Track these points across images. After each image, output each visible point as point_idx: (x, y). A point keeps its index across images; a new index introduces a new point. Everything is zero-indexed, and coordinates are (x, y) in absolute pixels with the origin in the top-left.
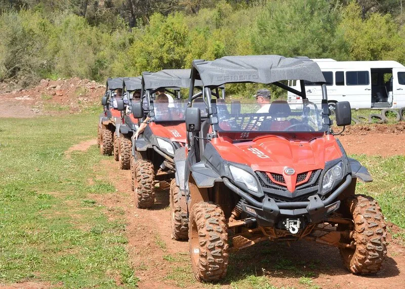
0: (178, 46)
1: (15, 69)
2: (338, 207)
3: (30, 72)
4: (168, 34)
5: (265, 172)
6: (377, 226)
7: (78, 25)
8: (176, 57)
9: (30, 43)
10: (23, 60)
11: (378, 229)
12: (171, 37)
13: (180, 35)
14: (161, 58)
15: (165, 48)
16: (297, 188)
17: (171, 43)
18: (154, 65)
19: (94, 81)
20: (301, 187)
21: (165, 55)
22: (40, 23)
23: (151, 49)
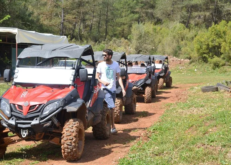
0: (218, 38)
1: (139, 51)
2: (50, 124)
3: (146, 52)
4: (213, 32)
5: (15, 104)
6: (71, 135)
7: (180, 28)
8: (217, 44)
9: (147, 38)
10: (143, 47)
11: (70, 137)
12: (214, 33)
13: (220, 32)
14: (208, 45)
15: (211, 39)
16: (28, 114)
17: (214, 37)
18: (204, 49)
19: (175, 57)
20: (31, 113)
21: (210, 43)
22: (153, 28)
23: (203, 40)
